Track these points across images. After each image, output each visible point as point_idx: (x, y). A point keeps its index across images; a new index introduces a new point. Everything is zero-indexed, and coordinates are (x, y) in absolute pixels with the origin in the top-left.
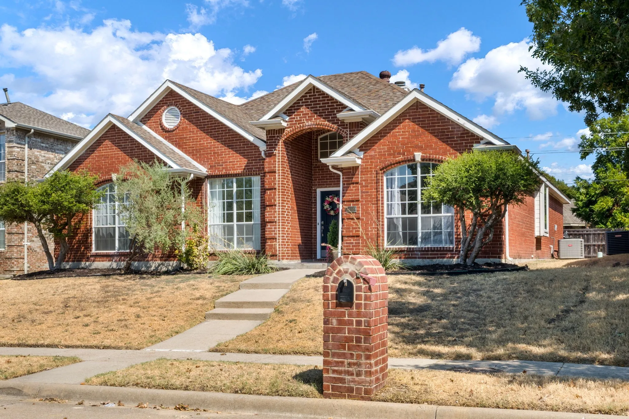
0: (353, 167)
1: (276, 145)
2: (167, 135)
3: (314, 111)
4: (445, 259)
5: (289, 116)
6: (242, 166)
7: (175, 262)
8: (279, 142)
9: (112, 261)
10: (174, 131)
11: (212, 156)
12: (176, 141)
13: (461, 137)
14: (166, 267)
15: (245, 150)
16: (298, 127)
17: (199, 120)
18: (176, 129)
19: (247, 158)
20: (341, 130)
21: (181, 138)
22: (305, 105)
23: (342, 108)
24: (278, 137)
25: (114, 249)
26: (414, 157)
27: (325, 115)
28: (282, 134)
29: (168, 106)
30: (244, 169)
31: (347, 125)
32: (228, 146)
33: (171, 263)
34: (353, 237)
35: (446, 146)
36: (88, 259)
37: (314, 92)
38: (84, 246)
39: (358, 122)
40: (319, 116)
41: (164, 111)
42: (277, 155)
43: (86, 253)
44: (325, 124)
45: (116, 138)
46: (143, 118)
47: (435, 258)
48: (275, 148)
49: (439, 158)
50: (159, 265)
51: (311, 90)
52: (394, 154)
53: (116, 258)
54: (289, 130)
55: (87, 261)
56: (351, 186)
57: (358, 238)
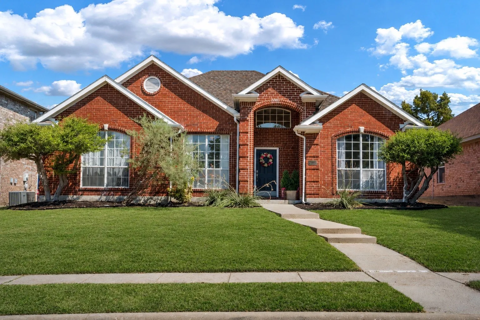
0: (314, 133)
1: (249, 113)
2: (148, 97)
3: (279, 91)
4: (380, 199)
5: (259, 93)
6: (214, 127)
7: (163, 197)
8: (250, 111)
9: (102, 195)
10: (154, 95)
11: (188, 117)
12: (155, 103)
13: (391, 119)
14: (155, 200)
15: (217, 115)
16: (266, 102)
17: (177, 89)
18: (156, 94)
19: (219, 121)
20: (300, 107)
21: (161, 101)
22: (272, 87)
23: (300, 92)
24: (250, 107)
25: (103, 186)
26: (359, 129)
27: (287, 96)
28: (253, 105)
29: (149, 76)
30: (216, 129)
31: (304, 104)
32: (202, 111)
33: (160, 198)
34: (314, 182)
35: (381, 124)
36: (75, 193)
37: (279, 79)
38: (72, 182)
39: (312, 103)
40: (283, 95)
41: (145, 79)
42: (249, 120)
43: (75, 188)
44: (288, 102)
45: (108, 96)
46: (124, 83)
47: (373, 198)
48: (248, 115)
49: (376, 131)
50: (148, 199)
51: (277, 76)
52: (344, 127)
53: (105, 193)
54: (259, 103)
55: (76, 195)
56: (313, 146)
57: (317, 183)
